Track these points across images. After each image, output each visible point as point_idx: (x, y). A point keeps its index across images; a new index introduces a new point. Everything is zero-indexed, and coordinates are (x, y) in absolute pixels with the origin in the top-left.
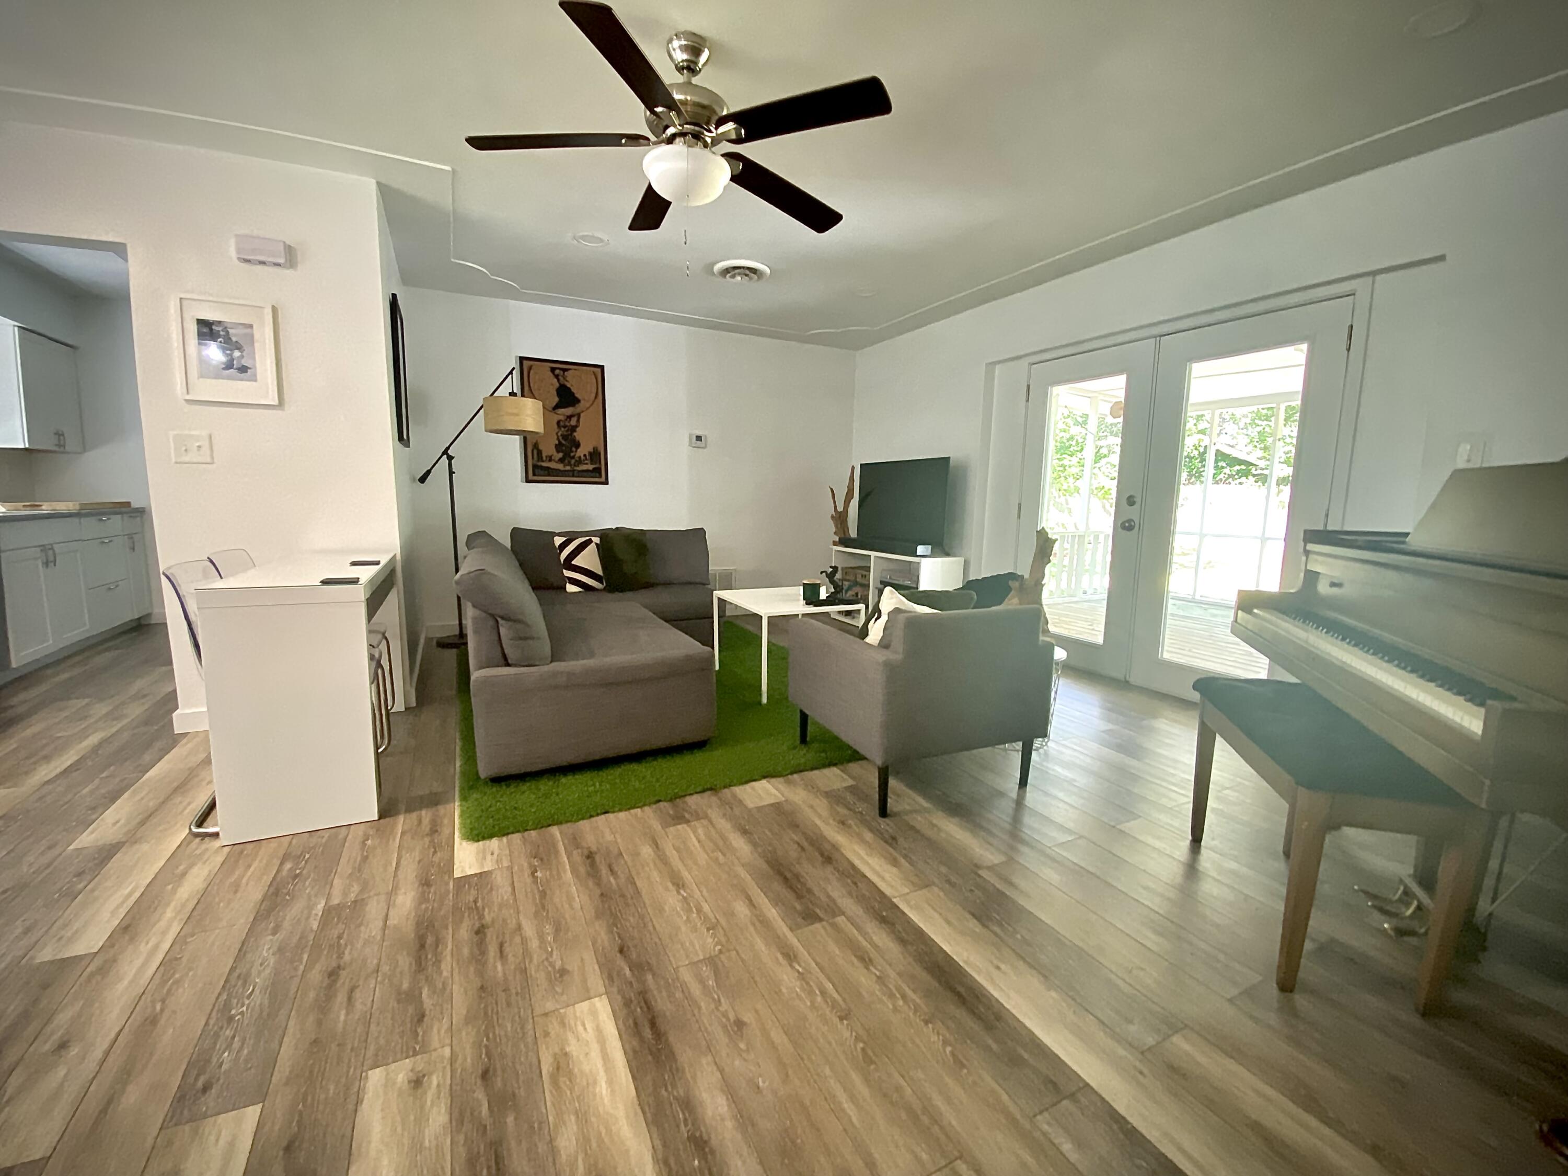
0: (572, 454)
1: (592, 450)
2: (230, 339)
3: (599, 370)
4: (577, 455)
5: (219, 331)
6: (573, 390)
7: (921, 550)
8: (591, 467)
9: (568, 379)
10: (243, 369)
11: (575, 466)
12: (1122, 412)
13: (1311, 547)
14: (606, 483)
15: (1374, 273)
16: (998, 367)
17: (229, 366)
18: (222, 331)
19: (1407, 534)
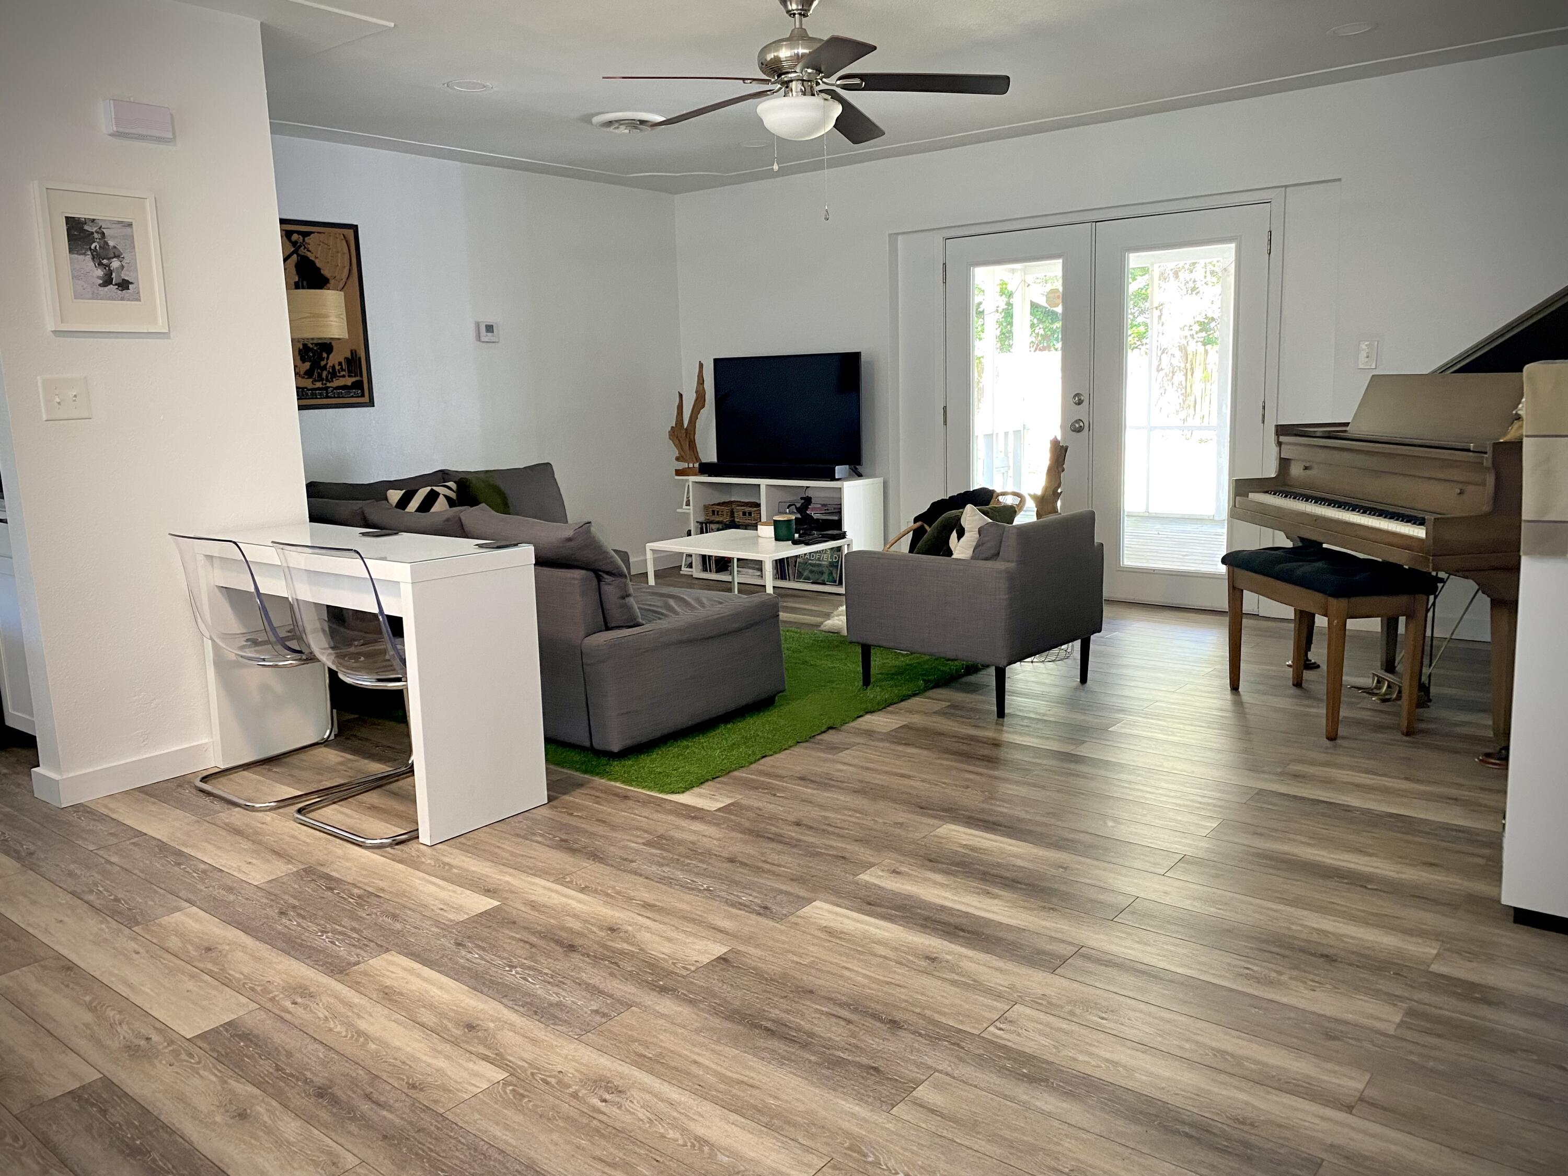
0: (323, 363)
1: (349, 355)
2: (106, 243)
3: (350, 233)
4: (330, 364)
5: (92, 233)
6: (318, 265)
7: (840, 470)
8: (349, 381)
9: (310, 248)
10: (124, 285)
11: (327, 380)
12: (1060, 300)
13: (1282, 439)
14: (371, 403)
15: (1286, 186)
16: (900, 237)
17: (107, 281)
18: (97, 232)
19: (1347, 424)
